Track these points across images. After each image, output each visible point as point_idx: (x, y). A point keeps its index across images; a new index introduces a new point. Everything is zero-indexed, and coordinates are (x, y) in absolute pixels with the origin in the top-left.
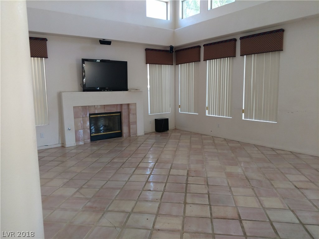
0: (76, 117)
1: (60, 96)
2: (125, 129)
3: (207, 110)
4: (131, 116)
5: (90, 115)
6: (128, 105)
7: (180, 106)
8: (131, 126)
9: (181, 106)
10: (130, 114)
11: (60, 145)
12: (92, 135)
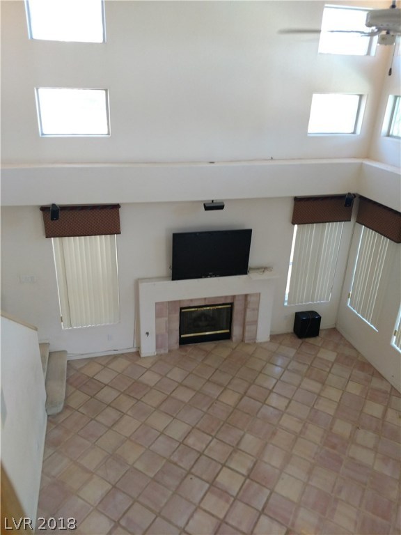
0: (158, 315)
1: (137, 283)
2: (236, 330)
3: (395, 337)
4: (249, 313)
5: (181, 309)
6: (246, 296)
7: (350, 295)
8: (247, 328)
10: (248, 310)
12: (182, 336)
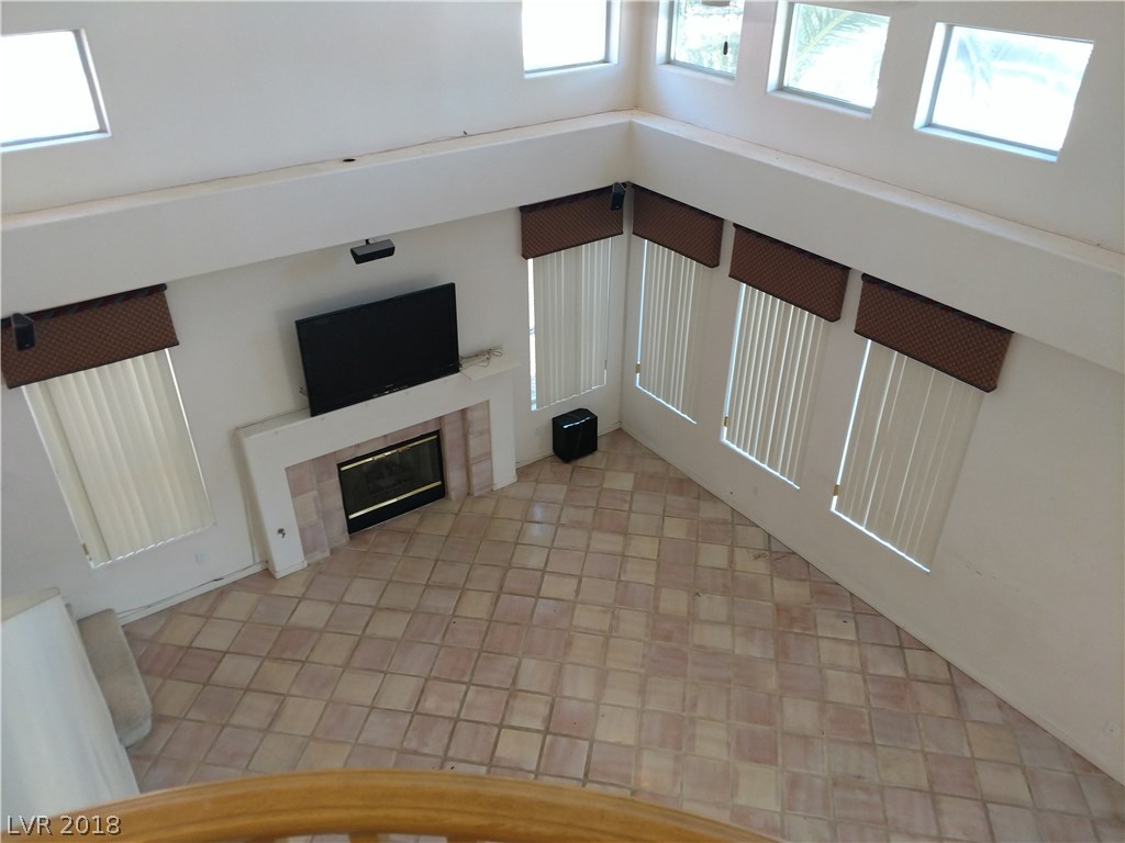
0: (297, 490)
1: (236, 438)
2: (455, 478)
3: (726, 428)
4: (473, 442)
5: (340, 465)
6: (464, 412)
7: (638, 368)
8: (474, 469)
9: (642, 370)
10: (471, 436)
11: (257, 568)
12: (352, 516)
